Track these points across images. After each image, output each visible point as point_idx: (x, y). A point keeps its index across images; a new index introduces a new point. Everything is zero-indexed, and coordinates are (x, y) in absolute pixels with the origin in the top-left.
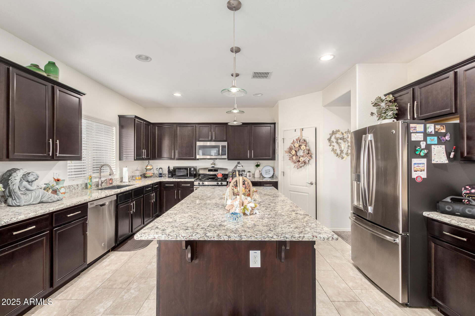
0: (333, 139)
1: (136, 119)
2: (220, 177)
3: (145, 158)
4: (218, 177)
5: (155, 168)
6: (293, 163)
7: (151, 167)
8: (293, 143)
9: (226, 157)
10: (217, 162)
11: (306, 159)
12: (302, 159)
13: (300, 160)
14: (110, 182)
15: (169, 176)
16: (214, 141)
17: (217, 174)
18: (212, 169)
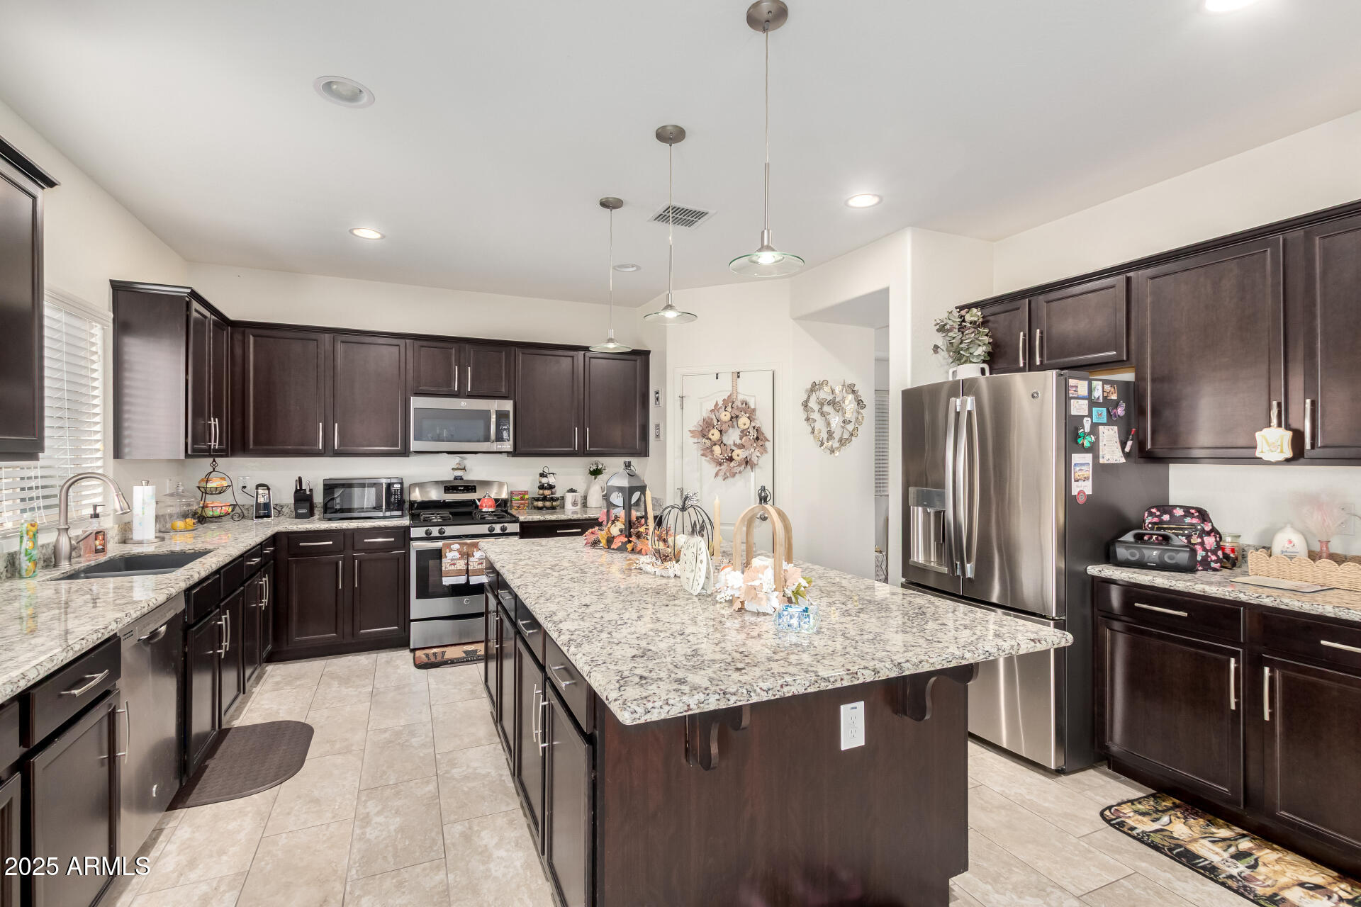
0: (813, 404)
1: (195, 305)
2: (490, 510)
3: (215, 450)
4: (483, 510)
5: (237, 486)
6: (713, 465)
7: (225, 484)
8: (715, 409)
9: (508, 446)
10: (470, 461)
11: (753, 453)
12: (739, 454)
13: (735, 457)
14: (97, 542)
15: (300, 511)
16: (470, 396)
17: (479, 500)
18: (458, 483)
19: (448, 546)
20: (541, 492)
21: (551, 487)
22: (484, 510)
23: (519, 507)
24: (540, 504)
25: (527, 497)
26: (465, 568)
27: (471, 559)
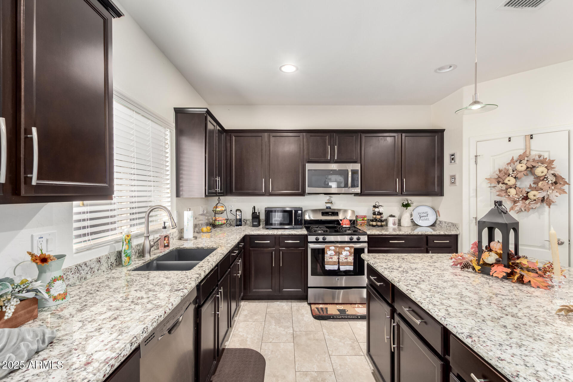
2: (347, 226)
3: (219, 193)
5: (228, 210)
7: (224, 209)
8: (511, 162)
9: (358, 190)
14: (165, 242)
15: (254, 223)
16: (336, 162)
17: (341, 220)
18: (328, 210)
19: (328, 247)
20: (375, 216)
21: (380, 214)
22: (344, 226)
23: (361, 225)
24: (374, 223)
25: (366, 219)
26: (338, 261)
27: (341, 256)
